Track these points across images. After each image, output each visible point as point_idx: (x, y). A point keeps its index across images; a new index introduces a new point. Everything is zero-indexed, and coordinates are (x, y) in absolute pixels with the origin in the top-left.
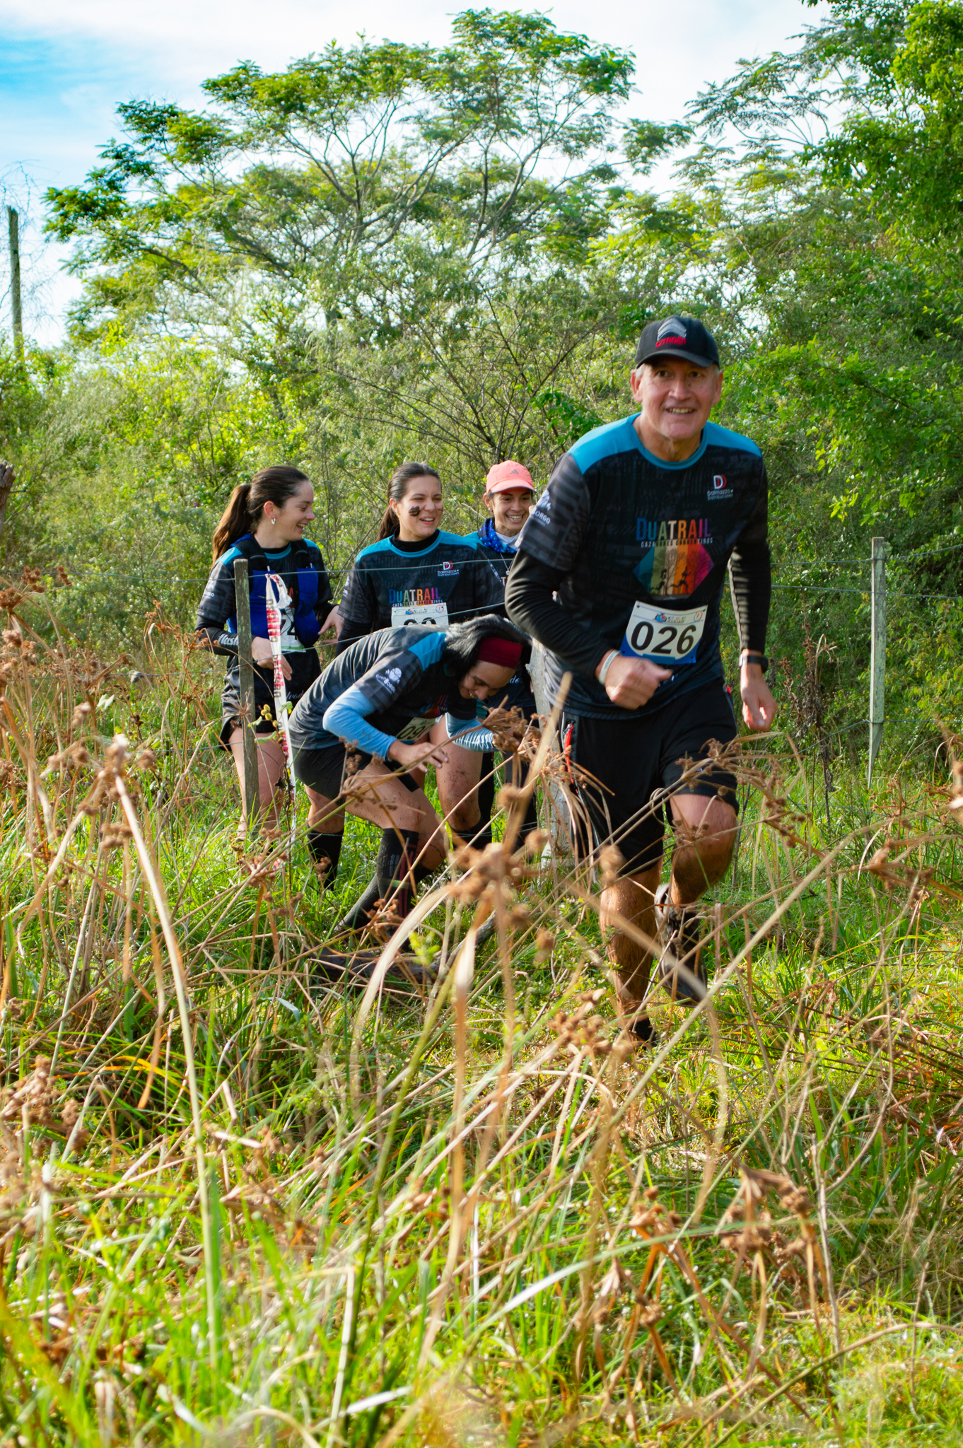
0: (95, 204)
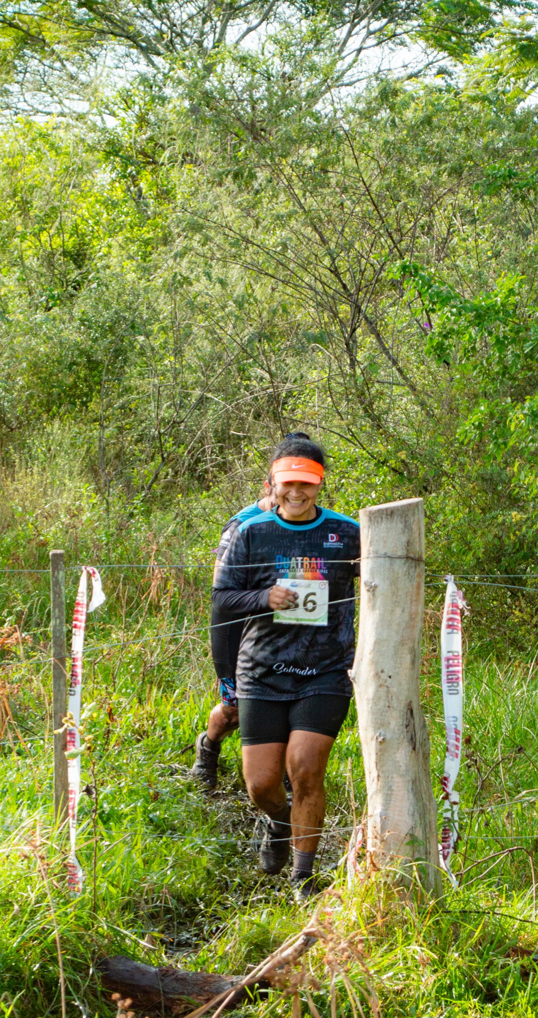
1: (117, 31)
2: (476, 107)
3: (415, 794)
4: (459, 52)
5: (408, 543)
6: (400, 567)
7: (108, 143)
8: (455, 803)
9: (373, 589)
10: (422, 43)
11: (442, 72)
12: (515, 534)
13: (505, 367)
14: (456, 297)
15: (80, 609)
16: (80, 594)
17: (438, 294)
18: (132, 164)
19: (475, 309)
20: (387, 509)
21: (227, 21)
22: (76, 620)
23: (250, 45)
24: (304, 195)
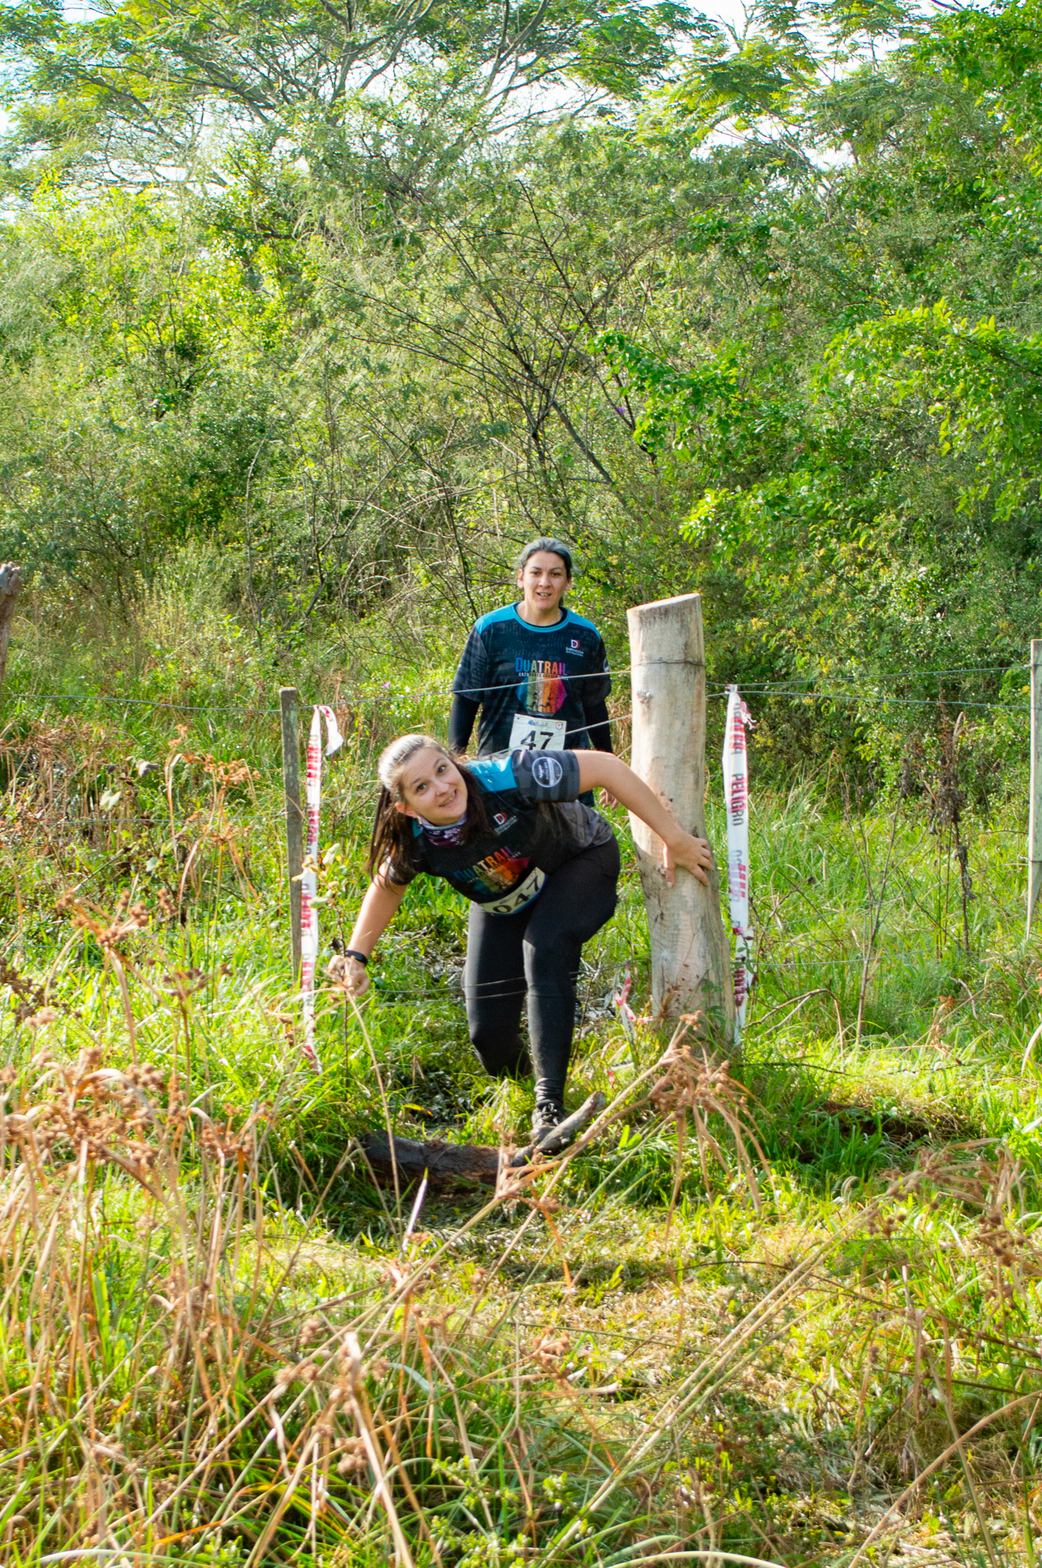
0: (24, 23)
1: (220, 81)
2: (655, 152)
3: (705, 933)
4: (626, 88)
5: (686, 645)
6: (678, 673)
7: (219, 216)
8: (749, 938)
9: (647, 700)
10: (577, 78)
11: (602, 112)
12: (750, 646)
13: (729, 452)
14: (668, 372)
15: (313, 754)
16: (312, 738)
17: (649, 368)
18: (249, 238)
19: (691, 384)
20: (660, 608)
21: (350, 63)
22: (310, 767)
23: (377, 90)
24: (476, 262)
